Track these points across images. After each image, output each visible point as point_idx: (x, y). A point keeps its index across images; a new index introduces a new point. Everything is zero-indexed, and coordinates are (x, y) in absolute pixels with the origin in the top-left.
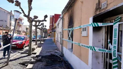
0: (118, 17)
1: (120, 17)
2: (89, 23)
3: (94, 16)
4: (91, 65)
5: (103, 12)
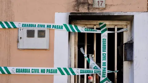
1: (104, 24)
3: (72, 13)
5: (99, 13)
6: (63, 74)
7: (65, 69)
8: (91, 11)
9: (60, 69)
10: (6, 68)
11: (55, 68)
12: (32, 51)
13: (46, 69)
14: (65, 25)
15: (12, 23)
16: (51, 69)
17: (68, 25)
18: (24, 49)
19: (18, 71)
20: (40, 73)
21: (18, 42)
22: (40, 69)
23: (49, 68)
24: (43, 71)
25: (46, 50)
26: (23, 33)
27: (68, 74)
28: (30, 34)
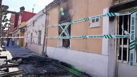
0: (132, 9)
1: (135, 9)
2: (103, 14)
3: (111, 7)
4: (107, 52)
5: (125, 2)
6: (106, 38)
7: (107, 35)
8: (121, 3)
9: (105, 36)
10: (86, 36)
11: (103, 35)
12: (94, 28)
13: (99, 36)
14: (108, 14)
15: (88, 18)
16: (101, 35)
17: (109, 14)
18: (92, 28)
19: (89, 37)
20: (97, 38)
21: (89, 25)
22: (97, 36)
23: (100, 35)
24: (98, 37)
25: (99, 27)
26: (91, 21)
27: (109, 38)
28: (93, 21)
